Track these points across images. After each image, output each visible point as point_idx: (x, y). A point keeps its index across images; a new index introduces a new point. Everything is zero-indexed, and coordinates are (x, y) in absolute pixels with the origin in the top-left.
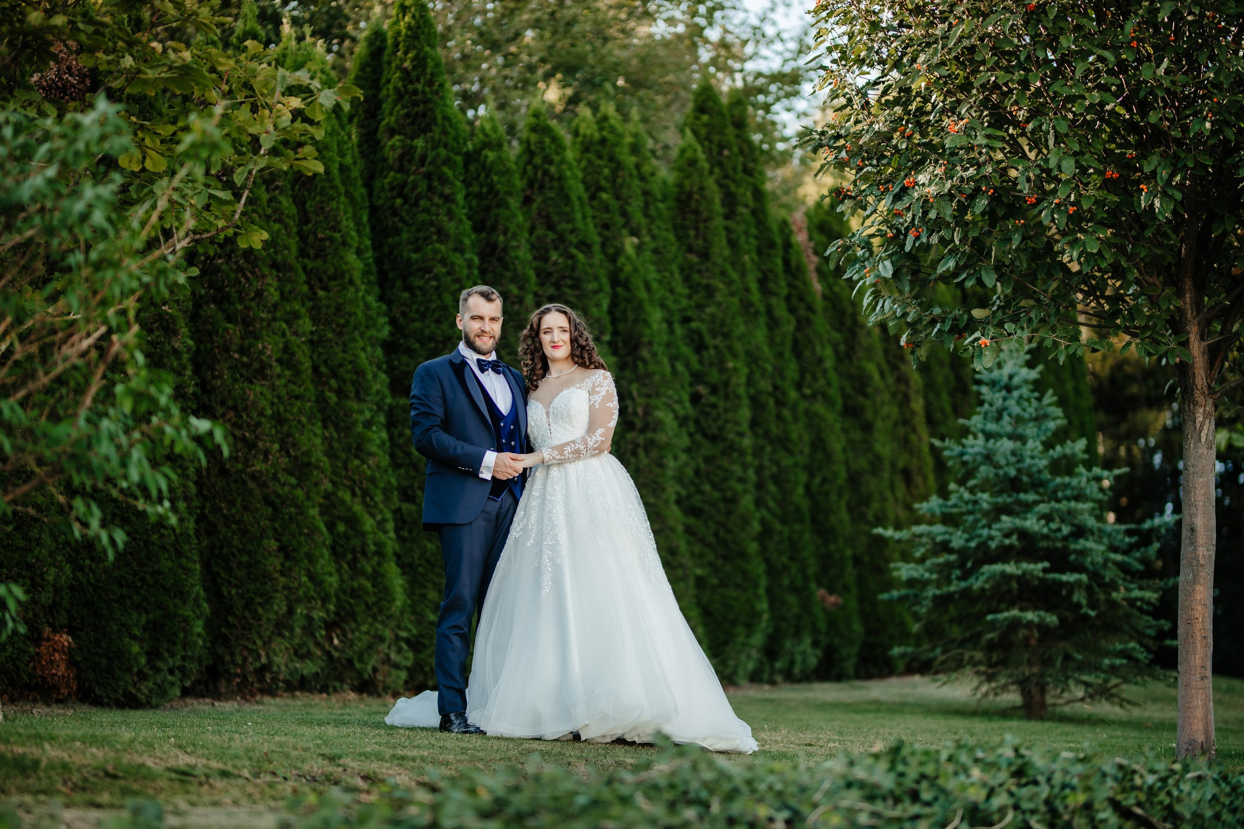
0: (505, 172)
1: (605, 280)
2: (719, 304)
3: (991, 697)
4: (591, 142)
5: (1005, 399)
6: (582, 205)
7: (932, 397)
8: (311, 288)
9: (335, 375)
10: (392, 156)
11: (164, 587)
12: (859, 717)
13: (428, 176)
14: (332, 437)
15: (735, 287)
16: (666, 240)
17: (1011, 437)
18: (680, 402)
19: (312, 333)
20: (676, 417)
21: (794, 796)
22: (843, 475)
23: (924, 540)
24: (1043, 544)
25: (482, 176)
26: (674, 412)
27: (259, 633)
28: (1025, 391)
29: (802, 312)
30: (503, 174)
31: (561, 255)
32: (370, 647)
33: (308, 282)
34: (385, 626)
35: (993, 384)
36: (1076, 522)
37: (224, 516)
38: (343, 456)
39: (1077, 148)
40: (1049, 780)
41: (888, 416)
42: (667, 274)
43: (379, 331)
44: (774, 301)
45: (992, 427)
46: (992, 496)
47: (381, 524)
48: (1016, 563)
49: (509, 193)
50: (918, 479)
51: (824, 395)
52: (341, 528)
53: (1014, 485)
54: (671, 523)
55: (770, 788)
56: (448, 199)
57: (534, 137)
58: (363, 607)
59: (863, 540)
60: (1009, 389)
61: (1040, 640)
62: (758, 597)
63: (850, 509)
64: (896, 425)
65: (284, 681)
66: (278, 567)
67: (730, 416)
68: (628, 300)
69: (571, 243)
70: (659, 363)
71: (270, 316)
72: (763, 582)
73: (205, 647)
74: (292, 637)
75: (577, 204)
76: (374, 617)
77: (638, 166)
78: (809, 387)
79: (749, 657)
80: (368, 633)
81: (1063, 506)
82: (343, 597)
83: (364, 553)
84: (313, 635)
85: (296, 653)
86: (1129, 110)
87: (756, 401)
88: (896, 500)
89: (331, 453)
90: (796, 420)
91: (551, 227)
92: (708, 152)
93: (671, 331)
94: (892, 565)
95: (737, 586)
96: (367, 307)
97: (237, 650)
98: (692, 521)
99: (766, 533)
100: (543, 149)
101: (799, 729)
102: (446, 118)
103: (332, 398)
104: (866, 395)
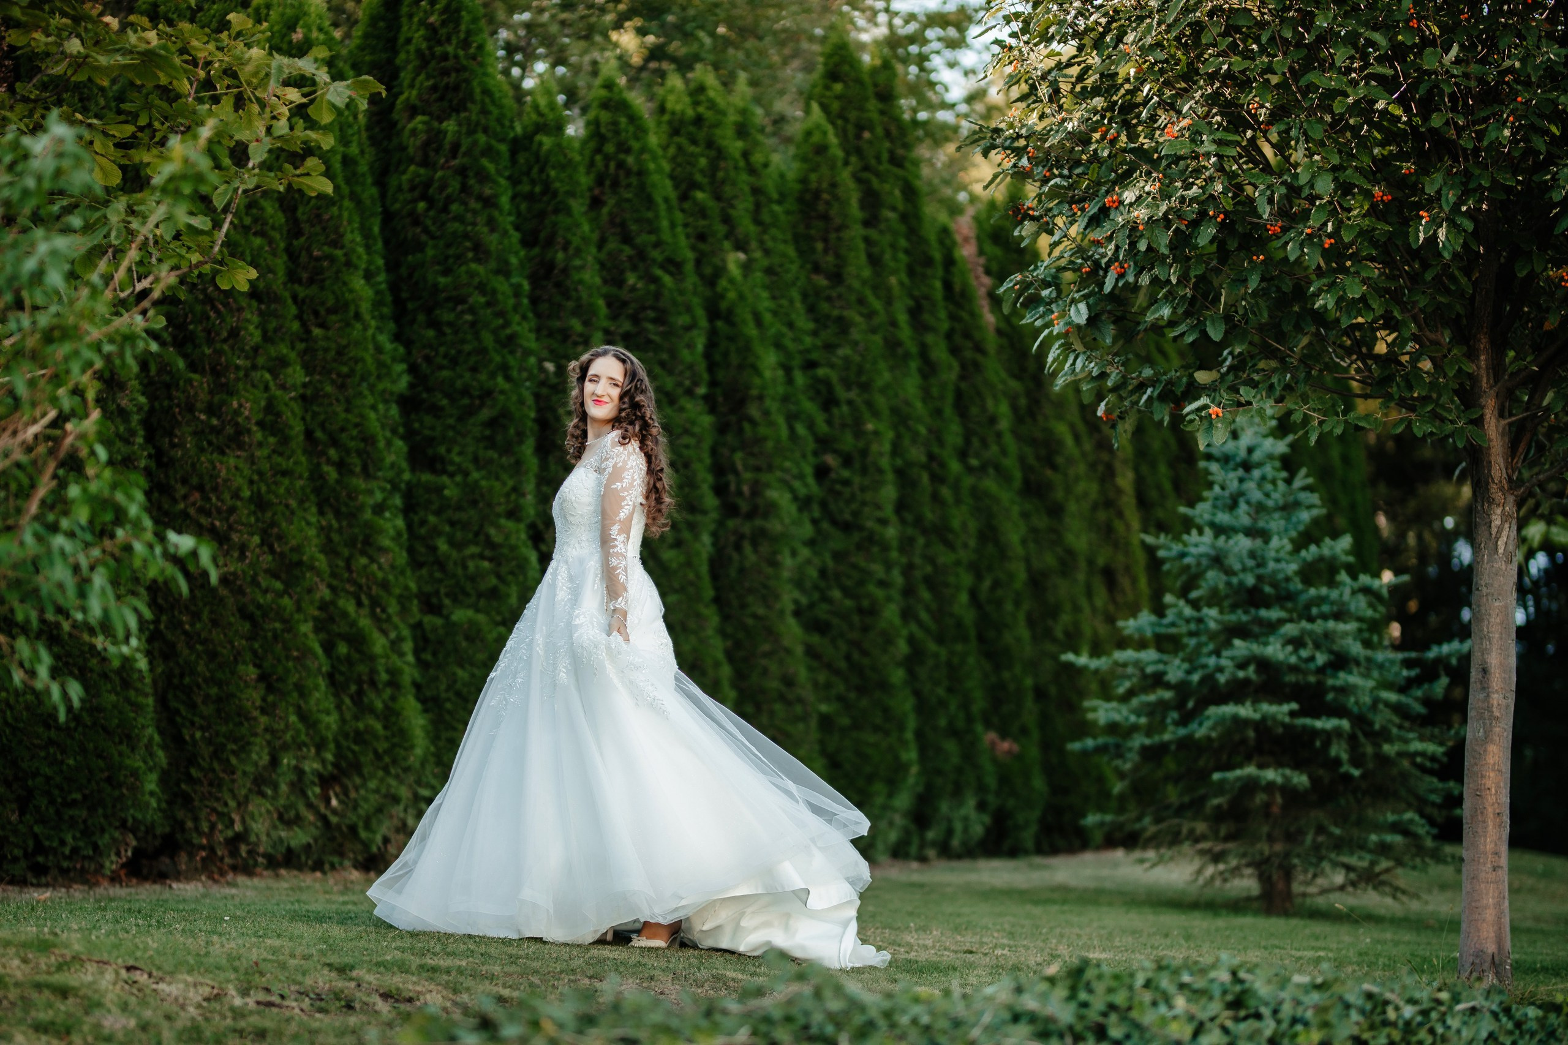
0: (567, 165)
1: (700, 313)
2: (856, 344)
3: (1218, 883)
4: (682, 122)
5: (1241, 480)
6: (670, 209)
7: (1145, 469)
8: (304, 324)
9: (335, 442)
10: (413, 145)
11: (105, 730)
12: (1037, 911)
13: (462, 171)
14: (330, 527)
15: (877, 321)
16: (784, 255)
17: (1250, 532)
18: (801, 477)
19: (305, 385)
20: (795, 498)
21: (945, 1032)
22: (1022, 576)
23: (1130, 670)
24: (1291, 678)
25: (535, 170)
26: (793, 491)
27: (231, 791)
28: (1268, 470)
29: (968, 354)
30: (563, 167)
31: (640, 278)
32: (380, 810)
33: (299, 317)
34: (401, 781)
35: (1225, 460)
36: (1335, 648)
37: (185, 633)
38: (346, 552)
39: (1336, 160)
40: (1275, 1012)
41: (1086, 494)
42: (784, 302)
43: (394, 382)
44: (930, 339)
45: (1223, 518)
46: (1221, 612)
47: (395, 645)
48: (1254, 703)
49: (572, 194)
50: (1125, 582)
51: (998, 468)
52: (343, 649)
53: (1253, 598)
54: (786, 642)
55: (915, 1021)
56: (489, 202)
57: (605, 116)
58: (371, 756)
59: (1048, 665)
60: (1247, 466)
61: (1285, 807)
62: (903, 743)
63: (1031, 622)
64: (1095, 507)
65: (265, 855)
66: (258, 703)
67: (868, 496)
68: (731, 339)
69: (654, 261)
70: (772, 424)
71: (248, 363)
72: (912, 723)
73: (160, 809)
74: (275, 797)
75: (663, 207)
76: (386, 770)
77: (746, 155)
78: (977, 455)
79: (891, 824)
80: (377, 791)
81: (1318, 627)
82: (344, 743)
83: (373, 683)
84: (304, 794)
85: (281, 817)
86: (1407, 110)
87: (902, 475)
88: (1094, 610)
89: (329, 549)
90: (958, 501)
91: (627, 239)
92: (843, 134)
93: (790, 381)
94: (1087, 704)
95: (876, 729)
96: (379, 349)
97: (203, 814)
98: (815, 639)
99: (916, 655)
100: (617, 133)
101: (957, 929)
102: (486, 92)
103: (331, 473)
104: (1054, 467)
